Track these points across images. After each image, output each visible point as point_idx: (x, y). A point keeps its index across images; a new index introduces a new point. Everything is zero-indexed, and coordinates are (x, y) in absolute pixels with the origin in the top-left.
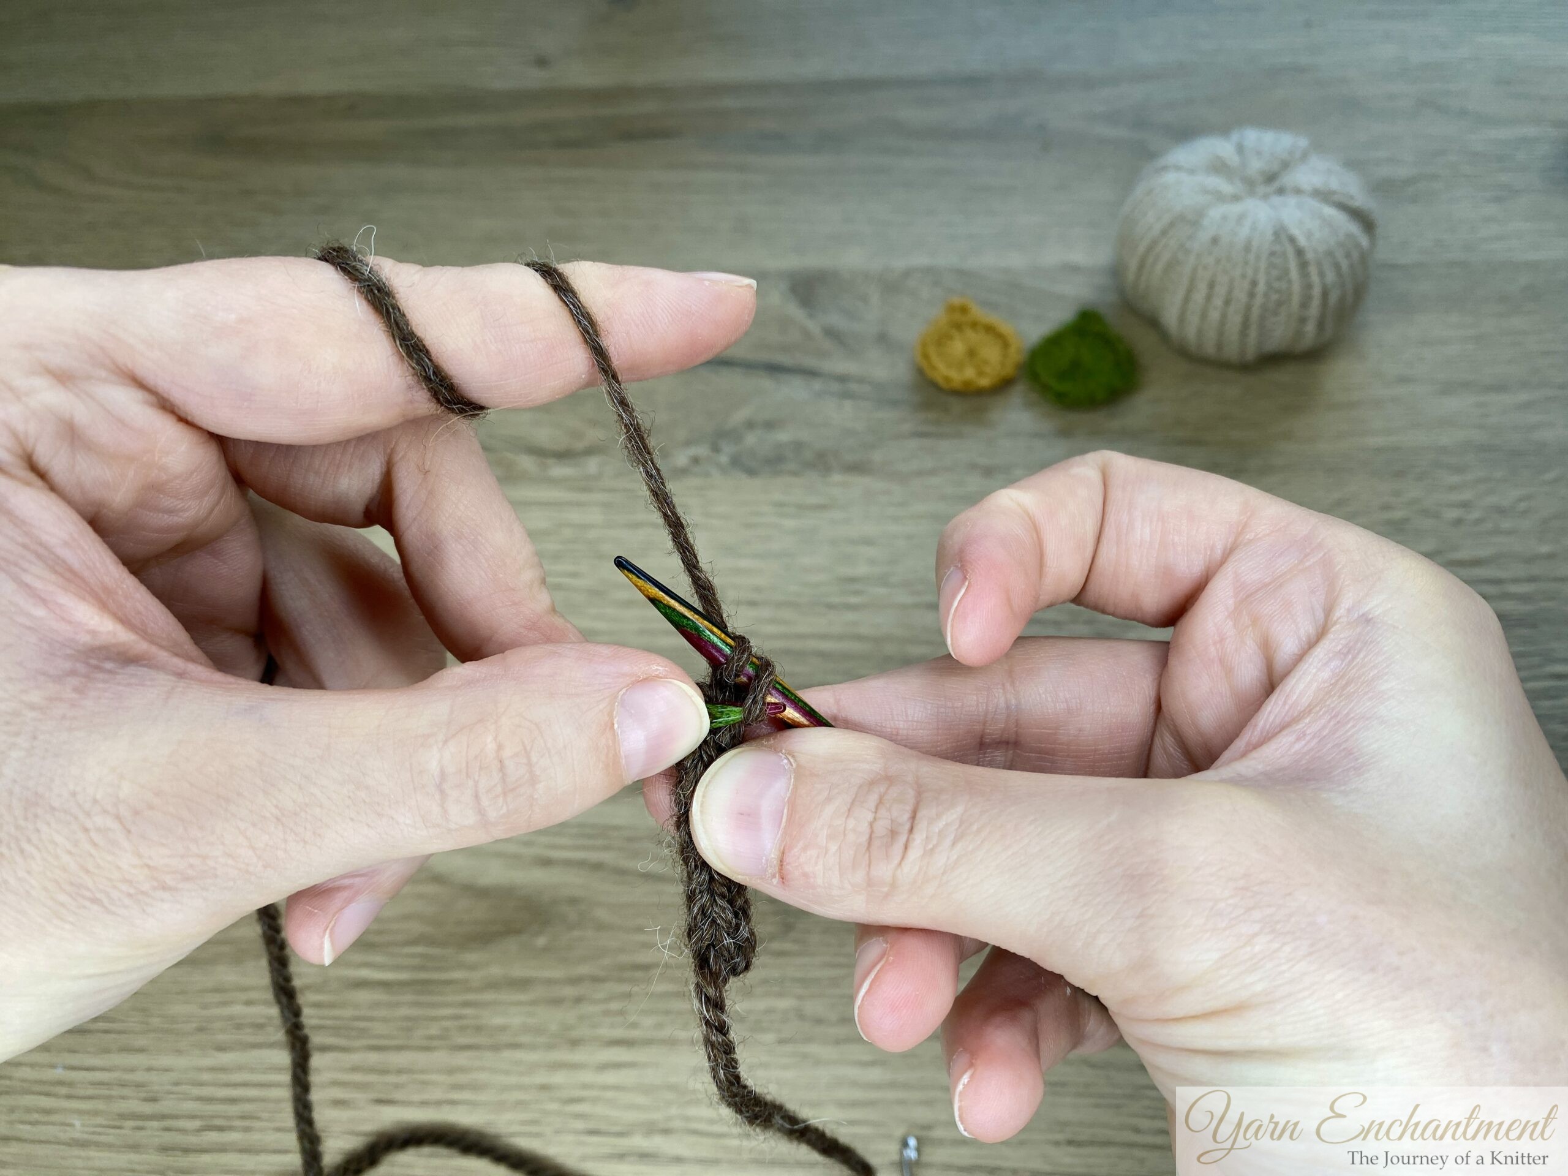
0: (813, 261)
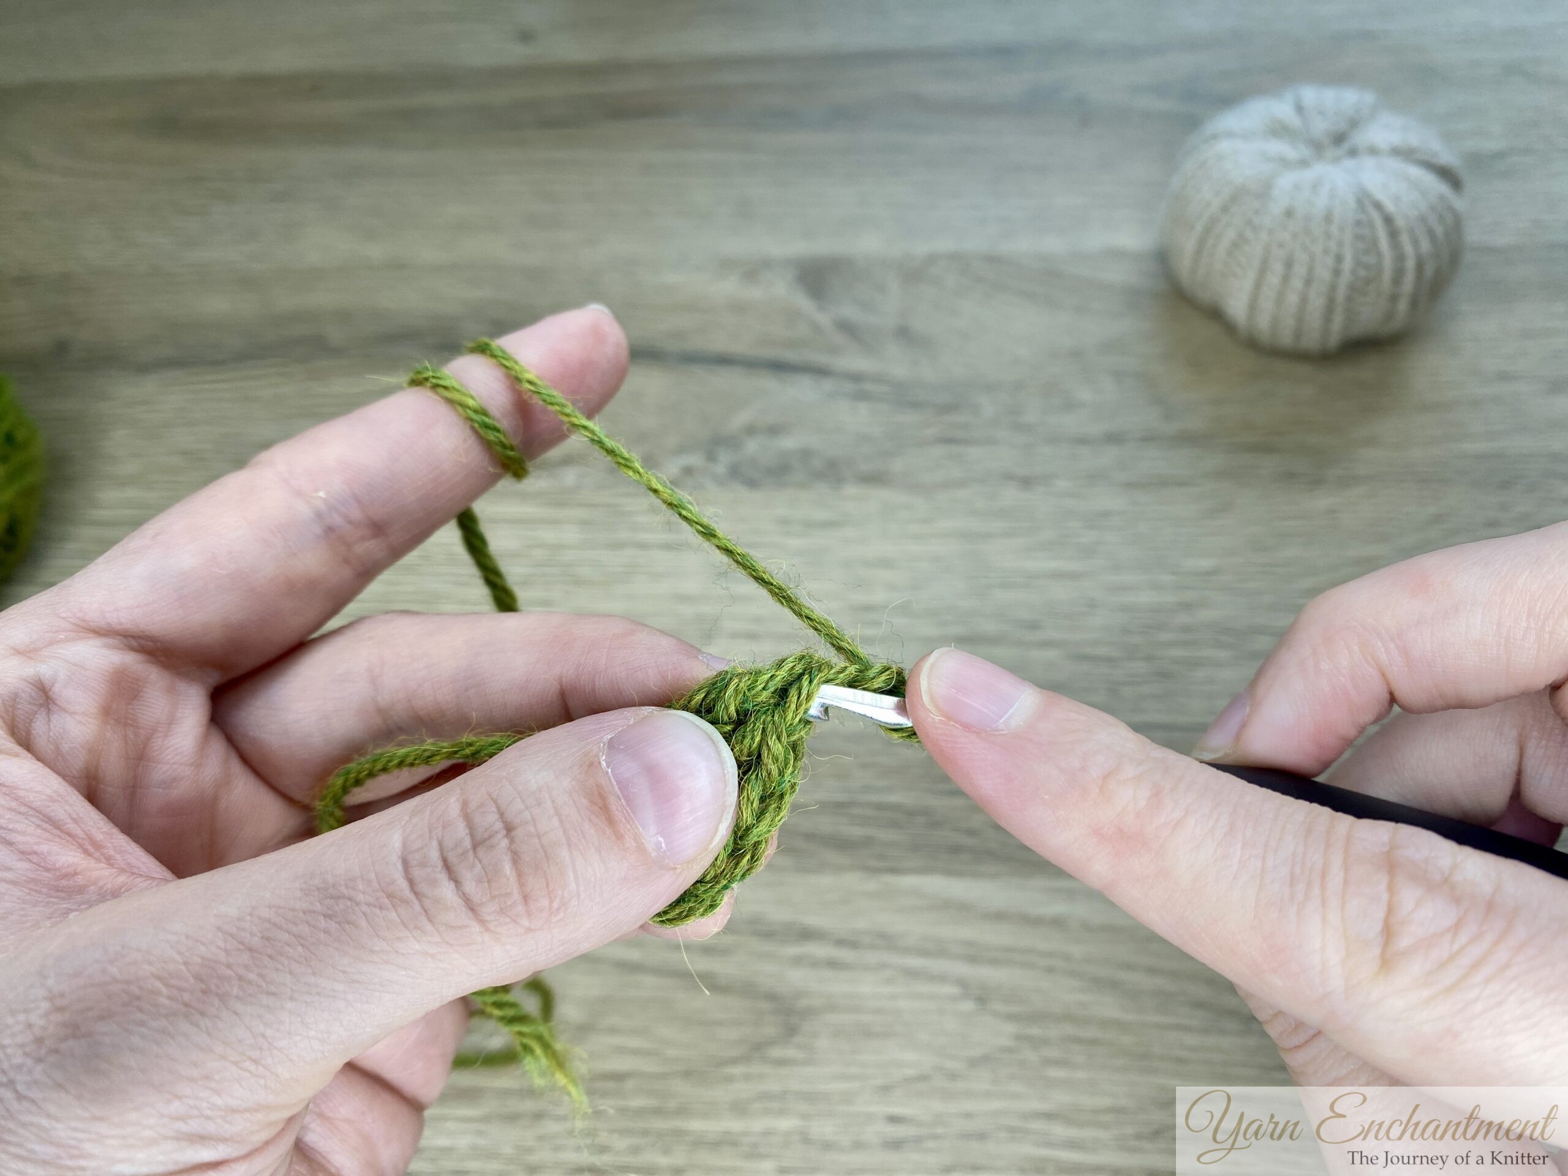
0: (823, 247)
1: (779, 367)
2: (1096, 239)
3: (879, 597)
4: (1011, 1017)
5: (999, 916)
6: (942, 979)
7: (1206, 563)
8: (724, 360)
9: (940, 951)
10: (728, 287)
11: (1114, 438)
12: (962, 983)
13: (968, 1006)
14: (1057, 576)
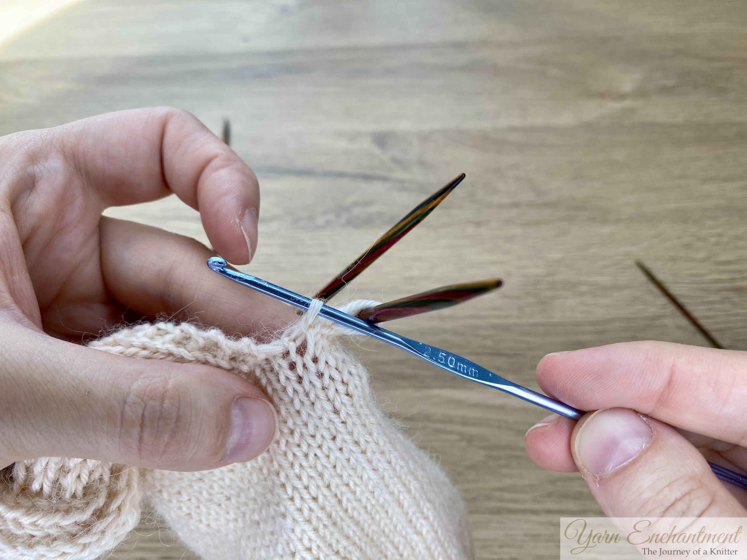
0: (384, 127)
1: (367, 178)
2: (504, 122)
3: (415, 273)
4: (483, 448)
5: (476, 406)
6: (450, 433)
7: (557, 256)
8: (341, 175)
9: (451, 421)
10: (342, 144)
11: (516, 205)
12: (461, 434)
13: (463, 444)
14: (494, 263)
